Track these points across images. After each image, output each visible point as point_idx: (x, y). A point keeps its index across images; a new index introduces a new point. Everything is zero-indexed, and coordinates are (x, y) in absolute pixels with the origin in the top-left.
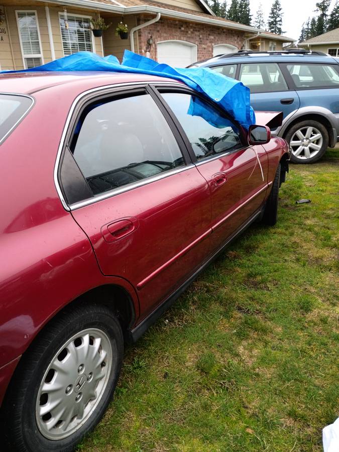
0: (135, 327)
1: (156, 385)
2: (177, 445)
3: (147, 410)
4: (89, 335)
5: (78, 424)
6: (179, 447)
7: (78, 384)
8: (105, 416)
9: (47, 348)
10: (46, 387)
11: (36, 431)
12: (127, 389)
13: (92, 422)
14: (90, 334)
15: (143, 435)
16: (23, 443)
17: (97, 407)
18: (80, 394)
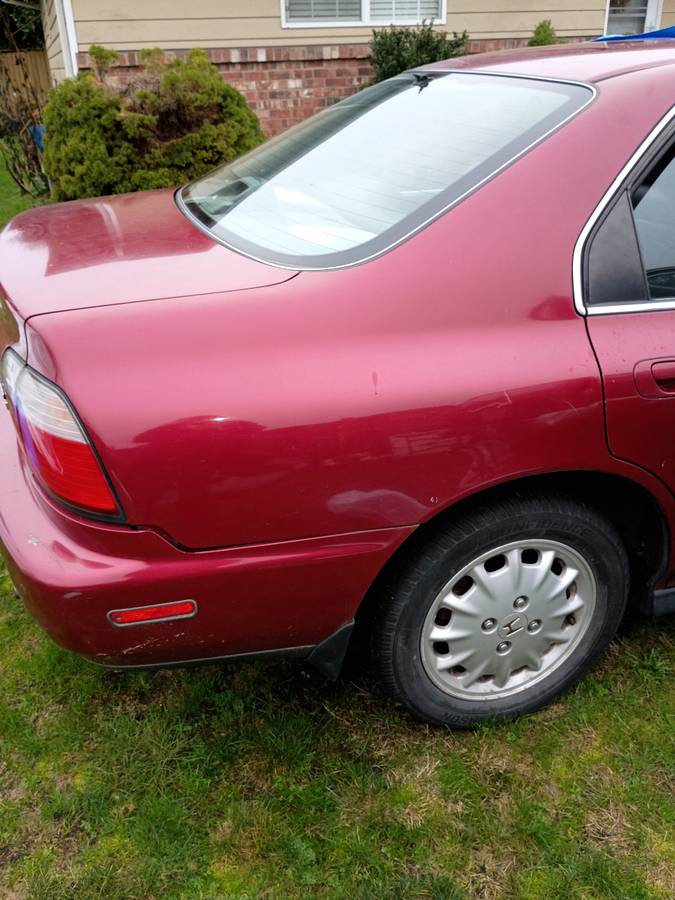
0: (666, 587)
1: (667, 715)
2: (649, 830)
3: (626, 744)
4: (555, 554)
5: (493, 693)
6: (653, 836)
7: (509, 625)
8: (546, 709)
9: (467, 536)
10: (452, 600)
11: (415, 657)
12: (607, 691)
13: (518, 704)
14: (557, 552)
15: (597, 777)
16: (390, 661)
17: (535, 685)
18: (508, 643)
